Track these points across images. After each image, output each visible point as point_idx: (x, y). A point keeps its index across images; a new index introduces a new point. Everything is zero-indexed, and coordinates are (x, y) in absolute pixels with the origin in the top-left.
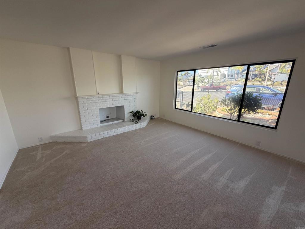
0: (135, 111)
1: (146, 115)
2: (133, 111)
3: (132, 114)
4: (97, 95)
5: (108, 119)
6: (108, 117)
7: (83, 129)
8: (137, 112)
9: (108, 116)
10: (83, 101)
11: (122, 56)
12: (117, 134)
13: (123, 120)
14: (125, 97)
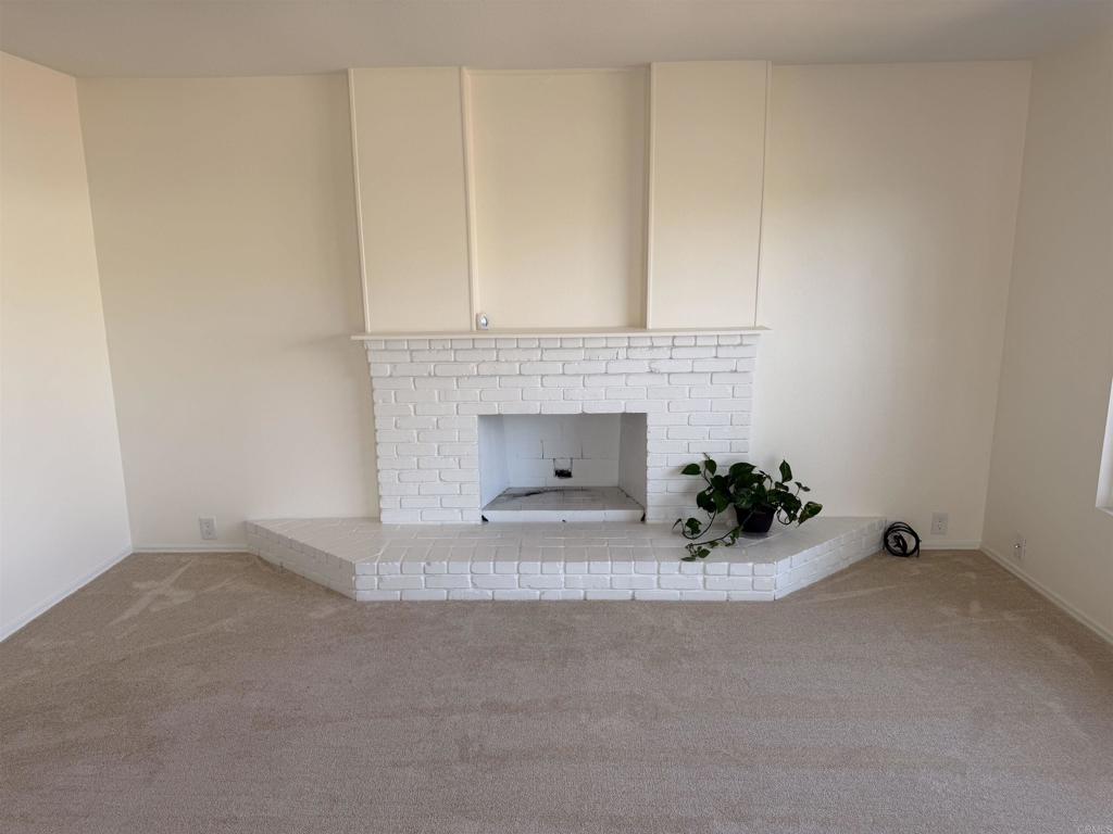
0: (724, 462)
1: (813, 509)
2: (711, 465)
3: (700, 483)
4: (471, 332)
5: (564, 487)
6: (562, 474)
7: (386, 518)
8: (742, 471)
9: (564, 466)
10: (394, 365)
11: (654, 66)
12: (536, 595)
13: (639, 514)
14: (655, 354)
